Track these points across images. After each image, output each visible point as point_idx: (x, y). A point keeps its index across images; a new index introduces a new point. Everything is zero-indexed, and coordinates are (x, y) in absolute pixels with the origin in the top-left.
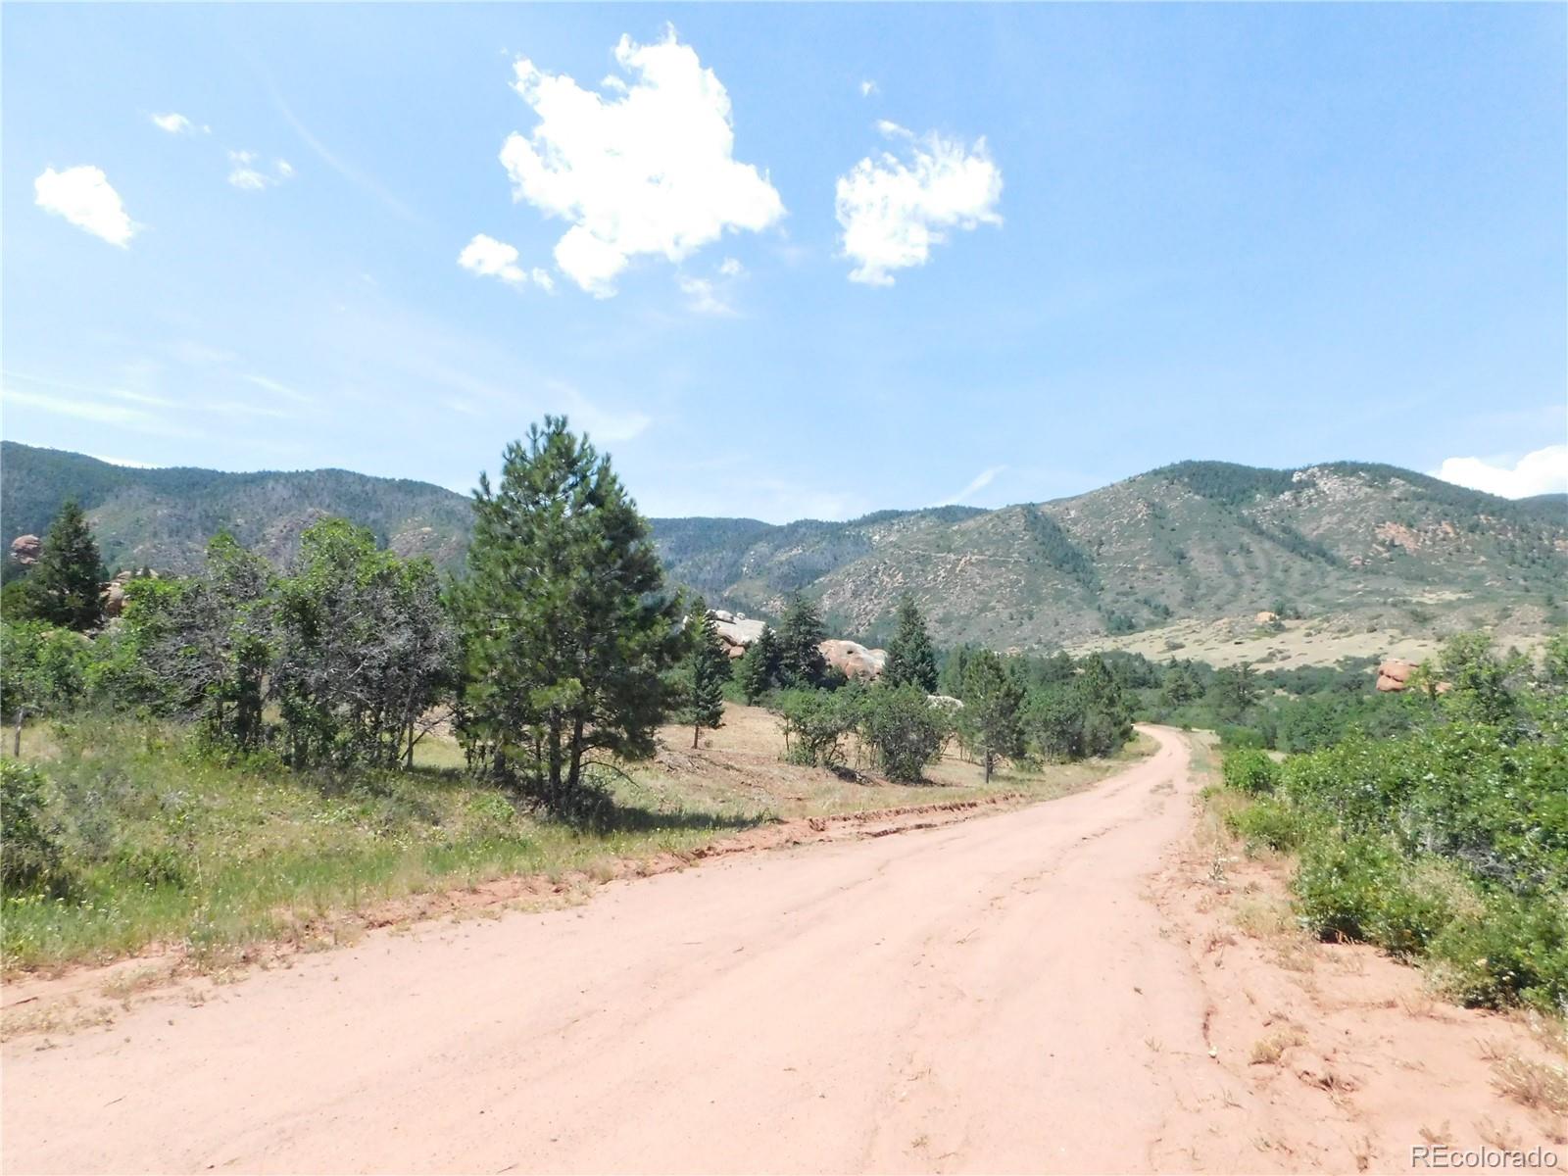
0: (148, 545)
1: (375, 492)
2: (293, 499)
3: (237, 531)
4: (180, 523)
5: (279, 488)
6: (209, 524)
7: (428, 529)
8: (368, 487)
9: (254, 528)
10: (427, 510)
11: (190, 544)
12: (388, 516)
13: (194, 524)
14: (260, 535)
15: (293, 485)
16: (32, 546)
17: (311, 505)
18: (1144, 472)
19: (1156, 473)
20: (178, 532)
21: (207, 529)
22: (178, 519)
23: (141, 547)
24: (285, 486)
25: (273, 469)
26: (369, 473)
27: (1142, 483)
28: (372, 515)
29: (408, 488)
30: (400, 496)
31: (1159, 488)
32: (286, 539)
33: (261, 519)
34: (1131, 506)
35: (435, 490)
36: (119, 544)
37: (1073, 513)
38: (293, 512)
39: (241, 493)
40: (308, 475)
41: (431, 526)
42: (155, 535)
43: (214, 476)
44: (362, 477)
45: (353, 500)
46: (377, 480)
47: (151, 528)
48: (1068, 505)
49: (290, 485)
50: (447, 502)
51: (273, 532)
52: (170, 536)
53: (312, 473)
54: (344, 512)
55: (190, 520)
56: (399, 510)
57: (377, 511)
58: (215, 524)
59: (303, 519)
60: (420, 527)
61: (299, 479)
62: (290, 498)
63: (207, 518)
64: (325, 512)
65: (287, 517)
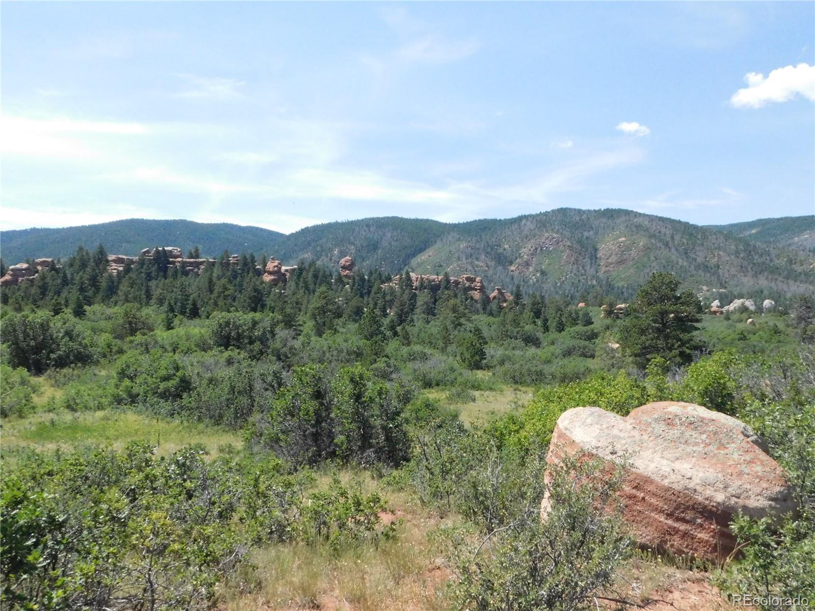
0: (455, 265)
1: (588, 219)
2: (536, 230)
3: (505, 253)
4: (472, 251)
5: (528, 224)
7: (623, 239)
8: (584, 217)
9: (514, 250)
10: (622, 227)
11: (477, 263)
12: (596, 233)
13: (480, 250)
14: (517, 255)
15: (537, 220)
16: (348, 263)
17: (547, 231)
20: (471, 256)
21: (488, 253)
22: (472, 248)
23: (452, 267)
24: (532, 222)
25: (527, 214)
26: (584, 208)
28: (586, 234)
29: (610, 214)
30: (604, 220)
32: (532, 254)
33: (518, 244)
35: (627, 213)
36: (441, 266)
38: (536, 238)
40: (546, 214)
41: (625, 236)
42: (459, 259)
43: (494, 222)
44: (579, 211)
45: (575, 226)
46: (589, 211)
47: (456, 255)
49: (535, 220)
50: (636, 220)
51: (525, 252)
52: (467, 259)
53: (549, 212)
54: (567, 234)
55: (478, 249)
56: (604, 229)
57: (589, 231)
58: (492, 249)
59: (543, 241)
60: (618, 238)
61: (540, 216)
62: (534, 229)
63: (488, 246)
64: (555, 235)
65: (533, 241)
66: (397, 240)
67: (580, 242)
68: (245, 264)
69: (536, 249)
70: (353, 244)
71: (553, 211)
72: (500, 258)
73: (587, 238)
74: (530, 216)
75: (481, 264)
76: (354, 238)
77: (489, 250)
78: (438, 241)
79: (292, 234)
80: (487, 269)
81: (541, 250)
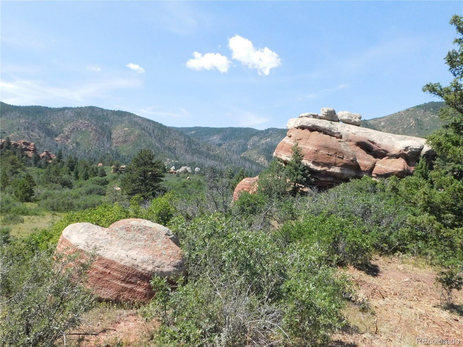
0: (16, 133)
1: (107, 115)
2: (75, 117)
3: (52, 129)
4: (29, 126)
5: (70, 112)
6: (41, 126)
7: (127, 129)
8: (105, 113)
9: (59, 128)
10: (127, 122)
11: (32, 133)
12: (112, 123)
13: (35, 126)
14: (61, 130)
15: (75, 111)
17: (81, 119)
18: (413, 106)
19: (418, 107)
20: (28, 128)
21: (40, 128)
22: (29, 124)
23: (13, 134)
24: (72, 112)
25: (69, 106)
26: (105, 108)
27: (412, 111)
28: (105, 123)
29: (121, 114)
30: (117, 116)
31: (420, 113)
32: (71, 132)
33: (62, 124)
34: (407, 120)
35: (130, 114)
37: (382, 124)
38: (74, 122)
39: (55, 115)
40: (81, 108)
41: (128, 127)
42: (19, 129)
43: (46, 108)
44: (102, 109)
45: (99, 118)
46: (108, 110)
47: (17, 127)
48: (380, 120)
49: (74, 111)
50: (135, 119)
51: (66, 130)
52: (25, 130)
53: (83, 108)
54: (94, 121)
55: (34, 124)
56: (116, 122)
57: (107, 122)
58: (44, 126)
59: (78, 124)
60: (124, 128)
61: (77, 110)
62: (73, 117)
63: (41, 124)
65: (72, 124)
67: (101, 128)
69: (74, 129)
71: (86, 107)
72: (49, 132)
73: (106, 126)
74: (71, 108)
75: (35, 134)
80: (39, 138)
81: (77, 129)
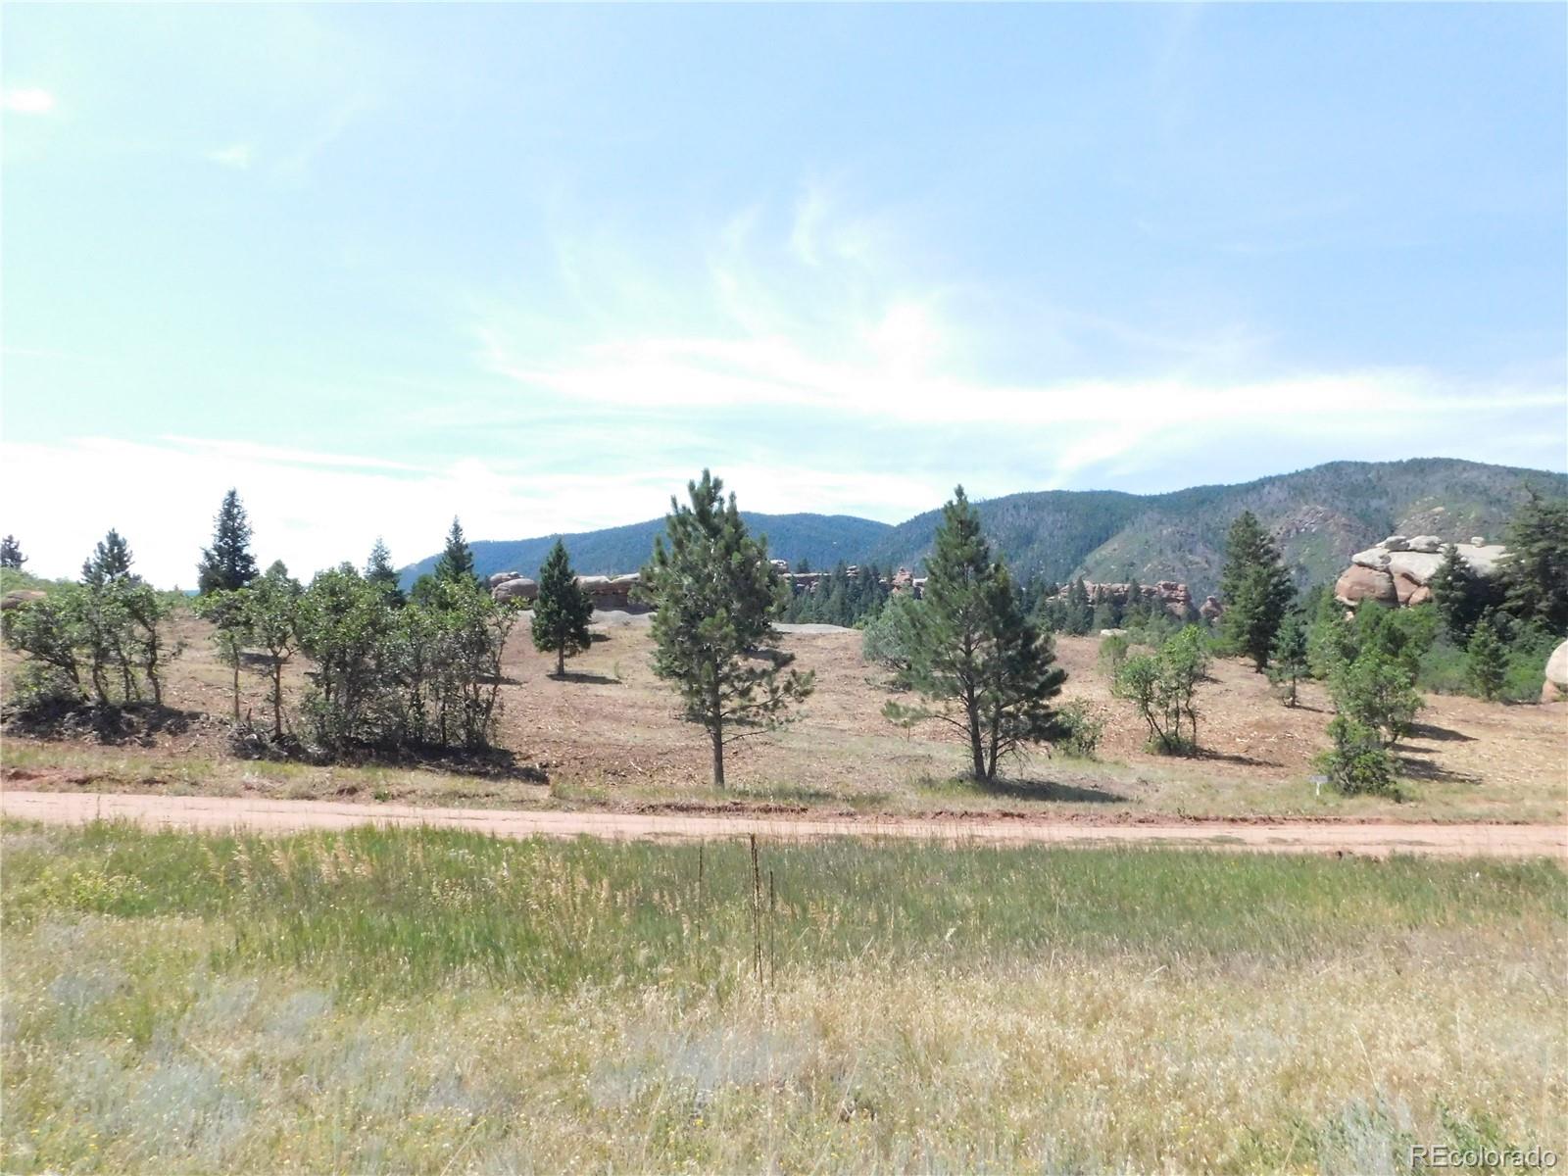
0: (1156, 563)
1: (1380, 478)
2: (1289, 501)
4: (1183, 540)
5: (1276, 490)
7: (1440, 509)
8: (1372, 475)
10: (1439, 489)
12: (1394, 502)
13: (1196, 537)
15: (1289, 485)
17: (1307, 503)
20: (1181, 546)
21: (1208, 541)
22: (1182, 535)
24: (1280, 488)
25: (1273, 474)
26: (1372, 460)
28: (1374, 503)
29: (1420, 467)
30: (1410, 478)
35: (1449, 464)
36: (1132, 564)
38: (1289, 513)
39: (1239, 503)
40: (1306, 473)
41: (1444, 505)
42: (1161, 552)
43: (1219, 489)
44: (1365, 465)
45: (1354, 491)
46: (1382, 464)
47: (1157, 547)
49: (1286, 485)
50: (1465, 475)
52: (1174, 552)
53: (1310, 471)
54: (1342, 505)
55: (1193, 535)
56: (1407, 494)
57: (1380, 498)
58: (1215, 534)
59: (1299, 517)
60: (1429, 508)
61: (1296, 478)
62: (1285, 500)
63: (1209, 530)
64: (1320, 508)
65: (1283, 519)
66: (1061, 528)
67: (1363, 516)
68: (867, 577)
69: (1289, 531)
70: (995, 536)
71: (1318, 468)
73: (1377, 510)
74: (1280, 478)
75: (1197, 559)
76: (997, 528)
77: (1210, 535)
78: (1127, 526)
79: (902, 525)
80: (1207, 566)
81: (1298, 532)
